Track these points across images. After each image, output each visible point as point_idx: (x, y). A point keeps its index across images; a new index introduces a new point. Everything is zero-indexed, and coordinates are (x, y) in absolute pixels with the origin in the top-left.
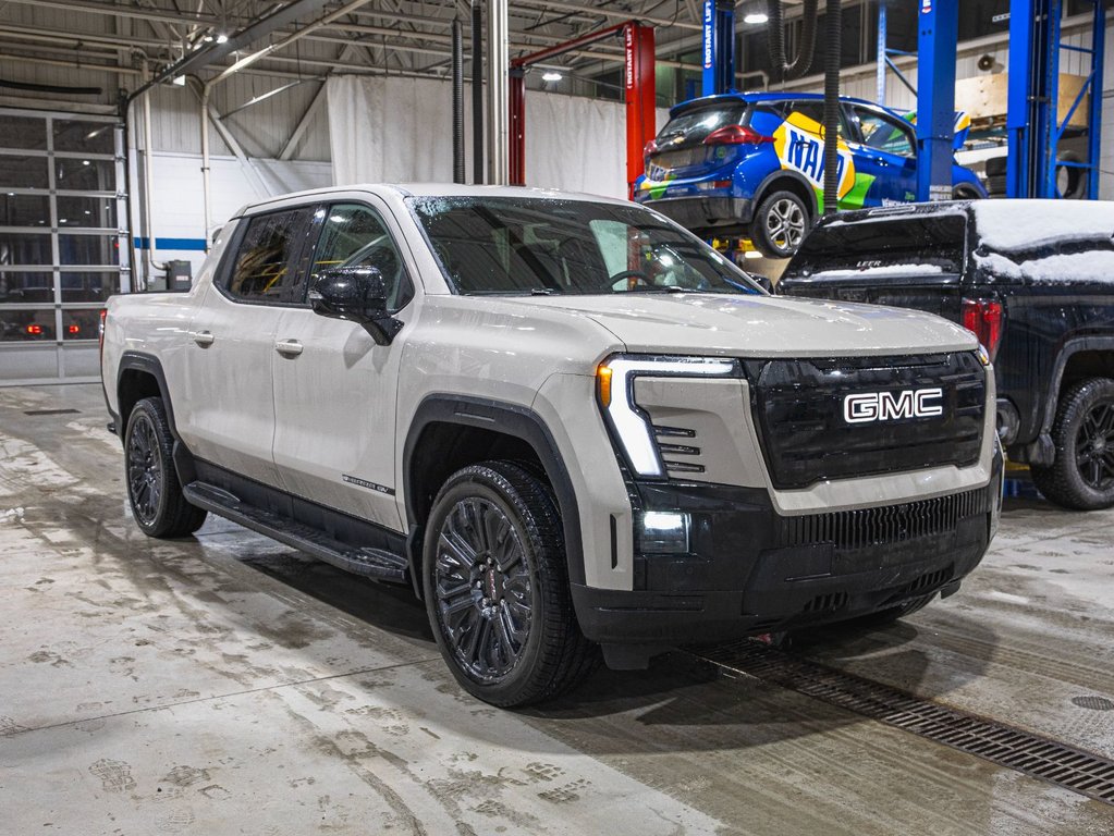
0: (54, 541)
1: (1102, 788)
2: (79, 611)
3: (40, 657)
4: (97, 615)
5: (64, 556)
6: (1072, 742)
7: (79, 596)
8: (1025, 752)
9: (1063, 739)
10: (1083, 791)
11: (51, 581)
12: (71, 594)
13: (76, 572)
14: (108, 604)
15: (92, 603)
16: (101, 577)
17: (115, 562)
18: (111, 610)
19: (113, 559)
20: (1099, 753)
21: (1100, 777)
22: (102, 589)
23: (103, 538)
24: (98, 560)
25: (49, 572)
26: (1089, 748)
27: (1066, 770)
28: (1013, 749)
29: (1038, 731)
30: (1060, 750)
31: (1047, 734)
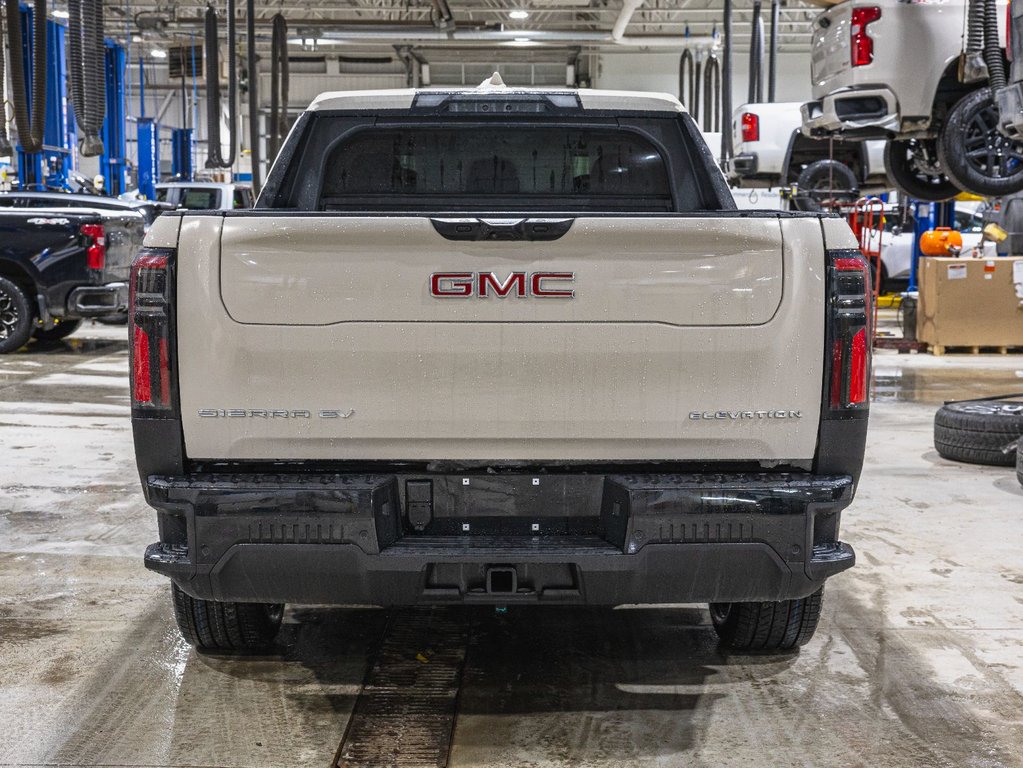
0: (955, 651)
2: (896, 536)
3: (922, 506)
4: (879, 530)
5: (929, 614)
7: (899, 550)
11: (934, 571)
12: (907, 552)
13: (907, 581)
14: (869, 538)
15: (884, 541)
16: (875, 570)
17: (856, 590)
18: (866, 532)
19: (858, 596)
22: (873, 554)
23: (872, 647)
24: (879, 597)
25: (941, 585)
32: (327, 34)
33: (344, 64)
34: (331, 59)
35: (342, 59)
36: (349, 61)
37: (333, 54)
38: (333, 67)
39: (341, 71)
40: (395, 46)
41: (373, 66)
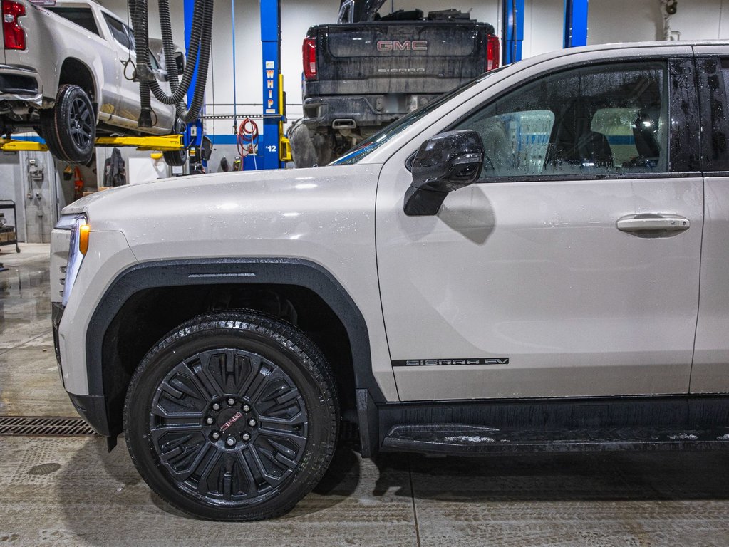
1: (26, 422)
6: (49, 438)
8: (71, 427)
9: (54, 439)
10: (34, 418)
20: (31, 438)
21: (28, 427)
26: (37, 438)
27: (46, 425)
28: (78, 426)
29: (70, 438)
30: (53, 433)
31: (65, 439)
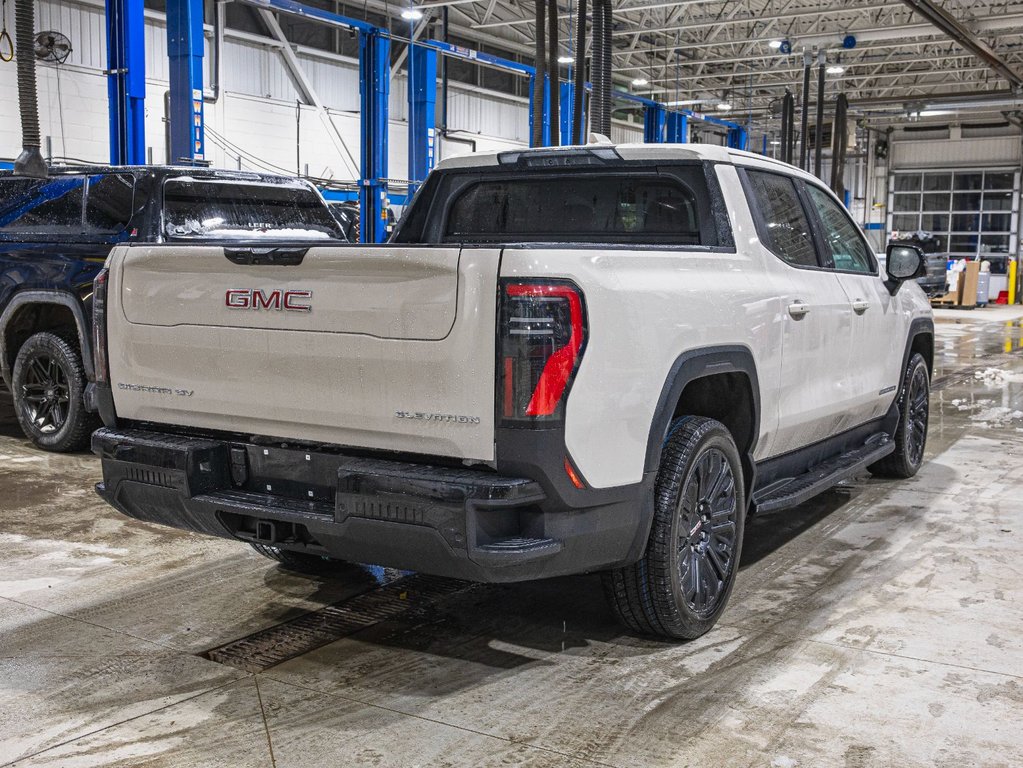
32: (928, 107)
33: (965, 130)
34: (954, 126)
35: (964, 126)
36: (969, 127)
37: (956, 122)
38: (956, 133)
39: (963, 136)
40: (1002, 112)
41: (987, 130)
